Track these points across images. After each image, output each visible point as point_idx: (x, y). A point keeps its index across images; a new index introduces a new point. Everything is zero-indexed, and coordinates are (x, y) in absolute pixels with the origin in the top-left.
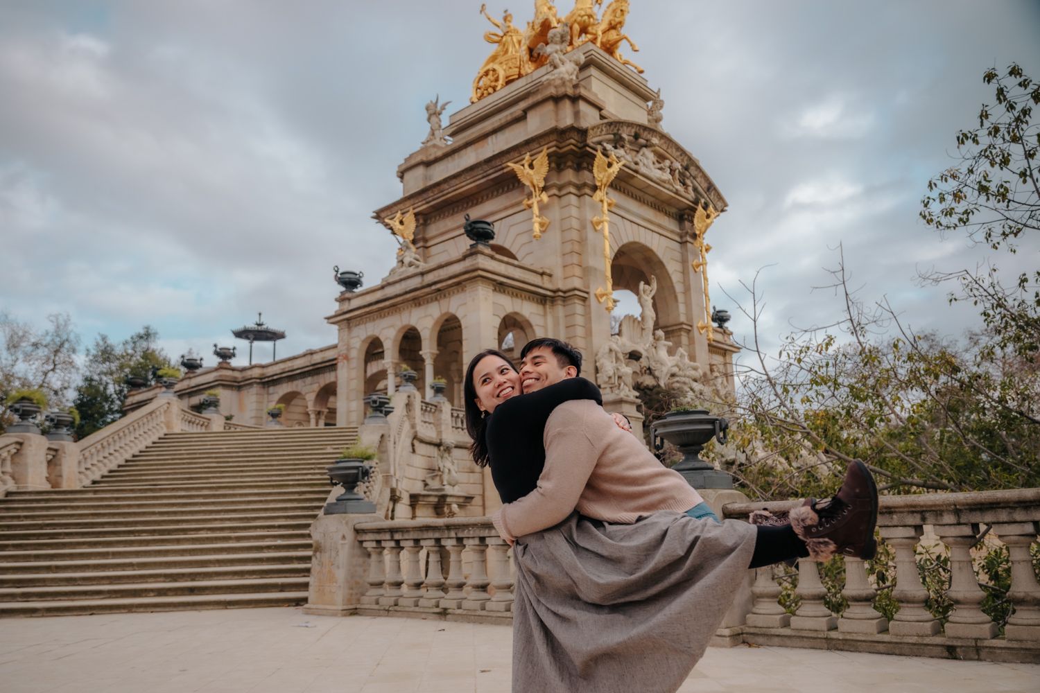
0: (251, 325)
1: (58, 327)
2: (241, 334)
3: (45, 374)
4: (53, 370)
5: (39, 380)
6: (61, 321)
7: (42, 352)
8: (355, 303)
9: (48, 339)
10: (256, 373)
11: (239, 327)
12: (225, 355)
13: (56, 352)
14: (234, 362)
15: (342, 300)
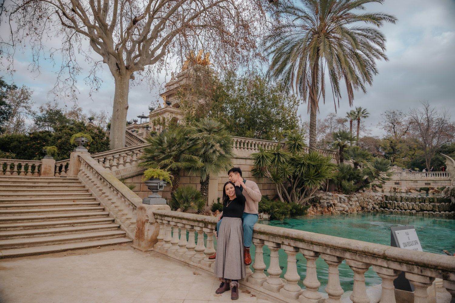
0: (141, 115)
1: (102, 113)
2: (139, 117)
3: (100, 124)
4: (101, 123)
5: (98, 125)
6: (103, 112)
7: (99, 119)
8: (152, 114)
9: (100, 116)
10: (141, 125)
11: (138, 115)
12: (135, 121)
13: (102, 119)
14: (137, 123)
15: (150, 113)
